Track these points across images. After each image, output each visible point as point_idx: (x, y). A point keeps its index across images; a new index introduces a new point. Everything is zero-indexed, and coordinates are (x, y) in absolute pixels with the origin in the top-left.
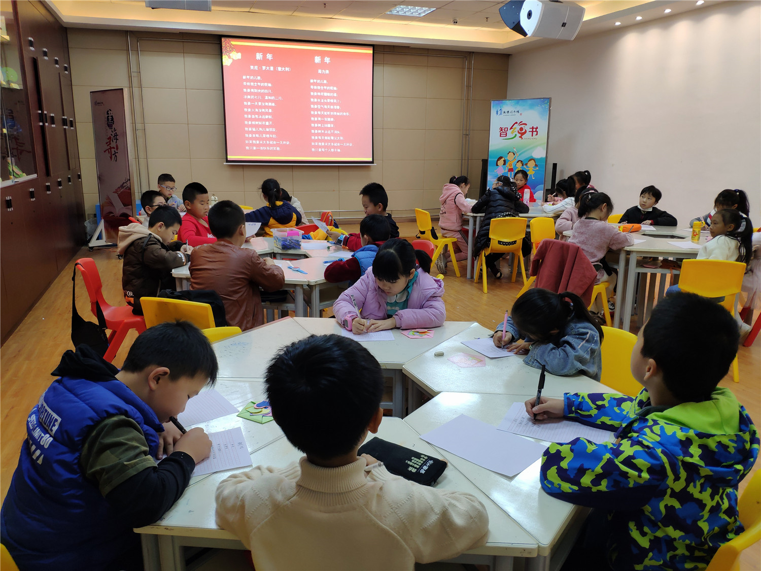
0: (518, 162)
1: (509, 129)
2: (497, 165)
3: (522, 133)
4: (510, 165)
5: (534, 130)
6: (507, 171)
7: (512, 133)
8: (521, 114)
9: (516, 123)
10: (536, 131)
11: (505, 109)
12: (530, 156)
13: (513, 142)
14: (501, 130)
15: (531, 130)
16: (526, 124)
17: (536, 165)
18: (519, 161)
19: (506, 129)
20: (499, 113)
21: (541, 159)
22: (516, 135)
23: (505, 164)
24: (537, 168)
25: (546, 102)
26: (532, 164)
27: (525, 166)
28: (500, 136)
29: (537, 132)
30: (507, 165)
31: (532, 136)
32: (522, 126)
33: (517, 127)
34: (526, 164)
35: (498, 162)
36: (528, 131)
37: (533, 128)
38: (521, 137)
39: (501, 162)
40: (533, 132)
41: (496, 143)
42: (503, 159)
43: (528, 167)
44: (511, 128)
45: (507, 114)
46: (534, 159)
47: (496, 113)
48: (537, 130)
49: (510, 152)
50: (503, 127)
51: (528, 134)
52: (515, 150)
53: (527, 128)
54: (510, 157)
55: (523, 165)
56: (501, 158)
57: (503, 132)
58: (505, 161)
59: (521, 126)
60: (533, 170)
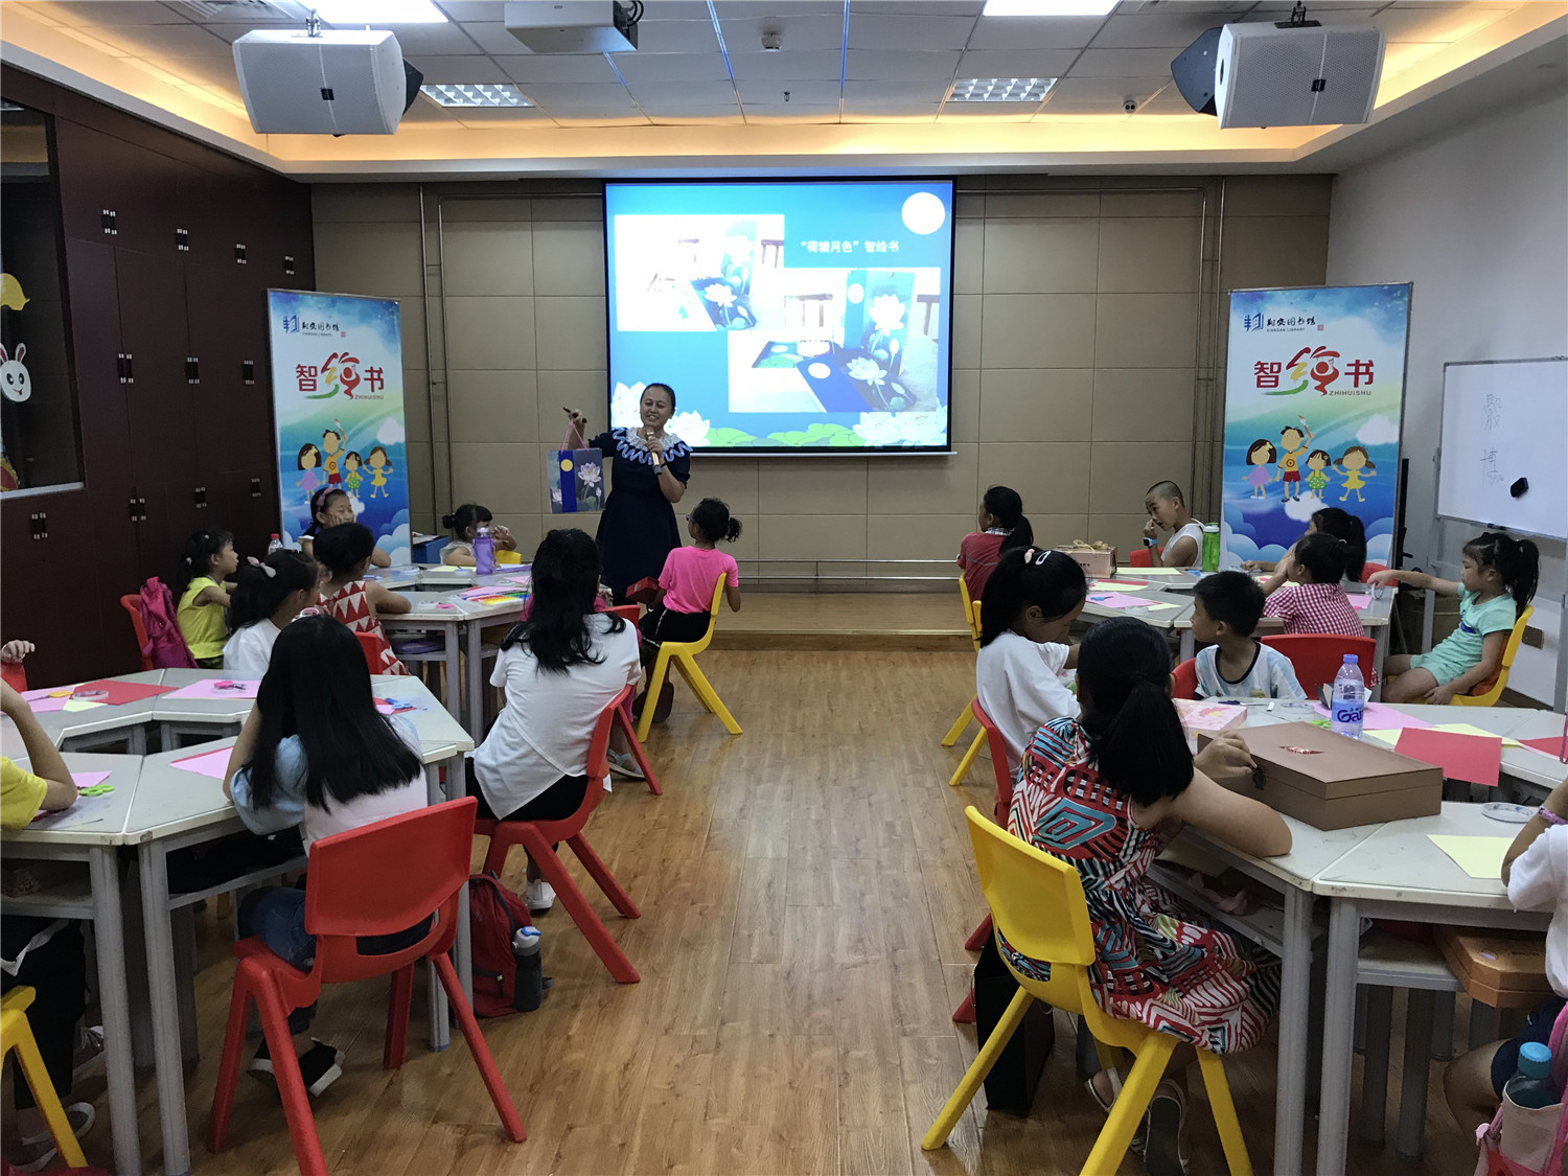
0: (1312, 455)
1: (1284, 367)
2: (1250, 462)
3: (1324, 377)
4: (1290, 463)
5: (1362, 369)
6: (1279, 478)
7: (1295, 377)
8: (1320, 328)
9: (1307, 350)
10: (1367, 372)
11: (1272, 311)
12: (1350, 439)
13: (1298, 400)
14: (1262, 369)
15: (1352, 369)
16: (1336, 355)
17: (1369, 465)
18: (1317, 452)
19: (1276, 368)
20: (1254, 323)
21: (1387, 446)
22: (1305, 384)
23: (1273, 459)
24: (1373, 473)
25: (1399, 293)
26: (1355, 461)
27: (1334, 467)
28: (1259, 386)
29: (1371, 375)
30: (1281, 462)
31: (1356, 385)
32: (1325, 359)
33: (1309, 363)
34: (1339, 462)
35: (1253, 453)
36: (1341, 374)
37: (1357, 364)
38: (1320, 388)
39: (1261, 456)
40: (1357, 374)
41: (1244, 403)
42: (1268, 446)
43: (1345, 470)
44: (1291, 365)
45: (1276, 327)
46: (1362, 449)
47: (1243, 323)
48: (1371, 369)
49: (1288, 428)
50: (1267, 359)
51: (1344, 382)
52: (1303, 422)
53: (1341, 364)
54: (1290, 442)
55: (1328, 463)
56: (1260, 443)
57: (1266, 375)
58: (1273, 452)
59: (1321, 359)
60: (1360, 478)
